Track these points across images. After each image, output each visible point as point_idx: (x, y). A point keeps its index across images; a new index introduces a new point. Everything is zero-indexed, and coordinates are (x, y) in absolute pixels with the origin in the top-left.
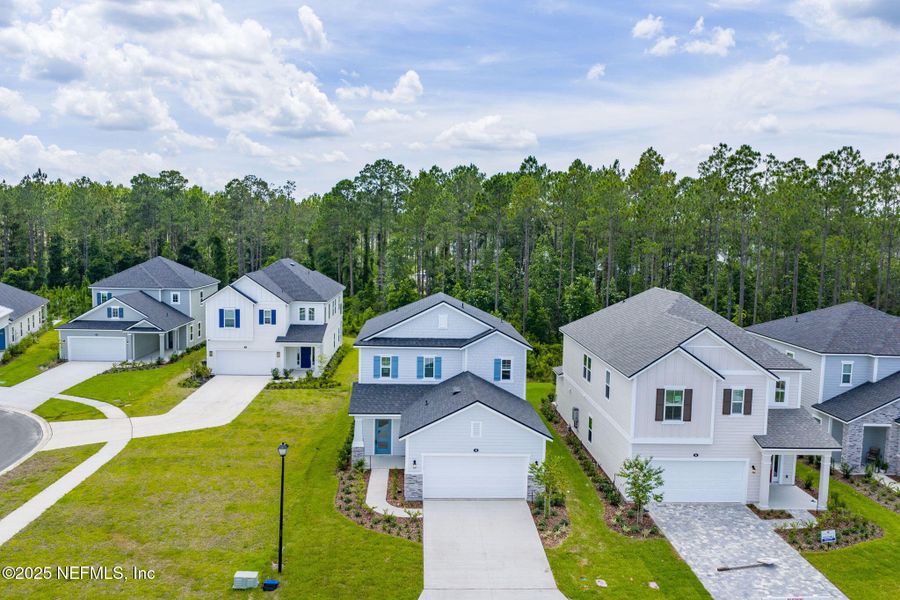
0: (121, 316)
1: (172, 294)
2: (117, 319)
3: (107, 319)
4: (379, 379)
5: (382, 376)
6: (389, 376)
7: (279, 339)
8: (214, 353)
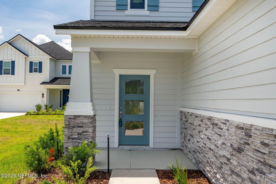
4: (127, 12)
5: (132, 7)
6: (143, 7)
7: (44, 83)
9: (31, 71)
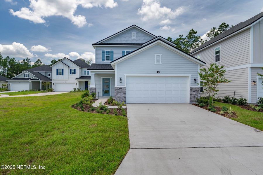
0: (29, 77)
1: (48, 73)
2: (27, 77)
3: (24, 78)
4: (105, 62)
5: (106, 60)
6: (109, 60)
7: (76, 79)
8: (55, 84)
9: (71, 73)
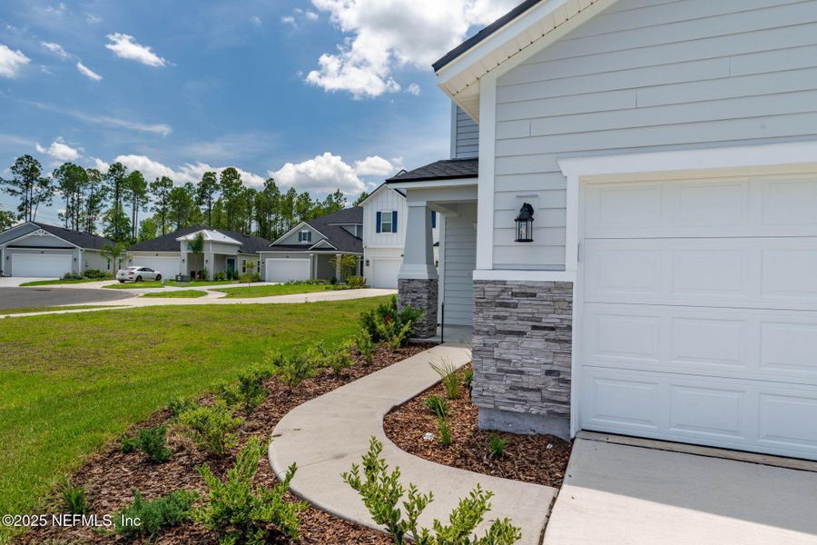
0: (310, 240)
2: (306, 242)
3: (299, 243)
8: (371, 263)
